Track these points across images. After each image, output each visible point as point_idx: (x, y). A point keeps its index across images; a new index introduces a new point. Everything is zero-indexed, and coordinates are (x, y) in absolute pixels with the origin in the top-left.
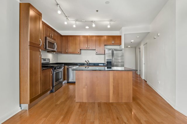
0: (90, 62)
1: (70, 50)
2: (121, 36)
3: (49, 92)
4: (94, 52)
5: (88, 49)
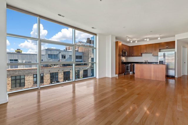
0: (148, 62)
1: (135, 55)
2: (175, 41)
3: (124, 74)
4: (151, 54)
5: (146, 53)
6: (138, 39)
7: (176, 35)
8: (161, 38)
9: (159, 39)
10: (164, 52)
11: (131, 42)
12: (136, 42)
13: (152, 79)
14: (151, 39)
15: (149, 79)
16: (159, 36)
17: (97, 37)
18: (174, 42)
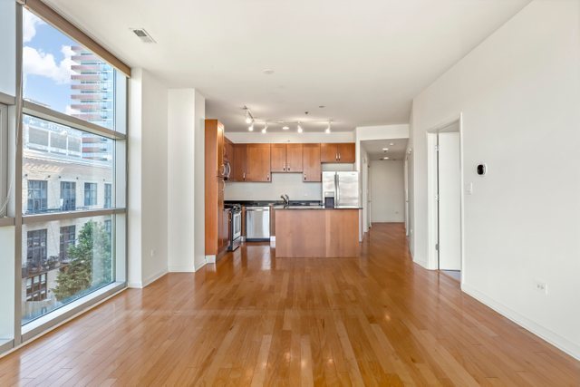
0: (290, 200)
2: (355, 144)
4: (300, 177)
5: (286, 172)
6: (269, 124)
7: (358, 129)
8: (333, 129)
9: (328, 131)
10: (336, 171)
11: (251, 129)
12: (264, 131)
13: (327, 256)
14: (308, 129)
15: (319, 256)
16: (327, 123)
17: (137, 85)
18: (353, 146)
